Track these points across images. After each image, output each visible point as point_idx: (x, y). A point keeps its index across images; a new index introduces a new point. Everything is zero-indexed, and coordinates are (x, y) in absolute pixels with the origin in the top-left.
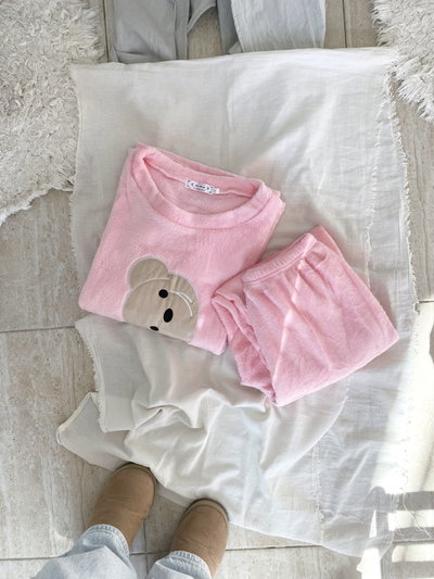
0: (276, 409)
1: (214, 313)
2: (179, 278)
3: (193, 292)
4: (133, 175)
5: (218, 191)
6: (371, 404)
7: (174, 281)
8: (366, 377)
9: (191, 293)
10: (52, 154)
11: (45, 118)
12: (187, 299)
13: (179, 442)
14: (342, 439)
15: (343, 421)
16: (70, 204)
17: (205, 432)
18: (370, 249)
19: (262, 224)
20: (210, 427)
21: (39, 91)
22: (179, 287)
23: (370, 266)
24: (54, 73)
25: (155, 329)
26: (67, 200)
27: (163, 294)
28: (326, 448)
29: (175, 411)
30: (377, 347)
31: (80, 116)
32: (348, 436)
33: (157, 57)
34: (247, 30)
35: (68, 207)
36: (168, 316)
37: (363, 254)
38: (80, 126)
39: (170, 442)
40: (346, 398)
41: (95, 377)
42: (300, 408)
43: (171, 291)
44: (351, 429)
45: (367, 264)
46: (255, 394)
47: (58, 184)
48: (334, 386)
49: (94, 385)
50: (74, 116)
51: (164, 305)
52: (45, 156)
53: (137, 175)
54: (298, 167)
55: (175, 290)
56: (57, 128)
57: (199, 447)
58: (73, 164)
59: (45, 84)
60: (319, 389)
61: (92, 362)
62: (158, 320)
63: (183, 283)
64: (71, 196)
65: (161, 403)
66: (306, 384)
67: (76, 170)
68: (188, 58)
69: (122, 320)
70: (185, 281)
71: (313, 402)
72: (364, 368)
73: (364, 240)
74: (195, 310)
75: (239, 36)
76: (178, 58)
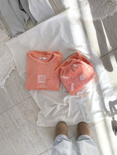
10: (9, 63)
11: (4, 56)
24: (2, 46)
31: (11, 52)
34: (38, 19)
38: (12, 54)
47: (13, 68)
52: (8, 64)
56: (8, 57)
58: (14, 63)
64: (17, 70)
68: (28, 30)
75: (37, 21)
76: (26, 31)
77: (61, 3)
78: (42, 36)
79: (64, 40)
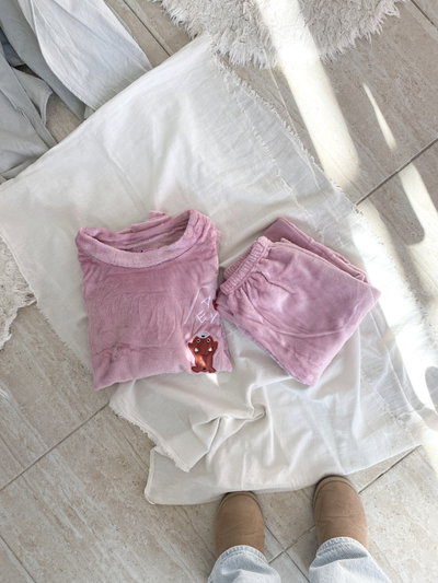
33: (33, 158)
47: (21, 302)
58: (22, 280)
77: (168, 15)
78: (114, 159)
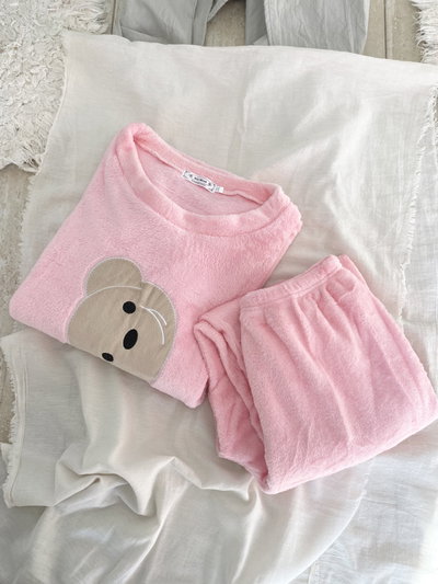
0: (264, 496)
1: (194, 346)
2: (154, 289)
3: (171, 311)
4: (116, 153)
5: (221, 190)
6: (396, 506)
7: (147, 293)
8: (394, 466)
9: (168, 312)
10: (20, 125)
11: (21, 84)
12: (161, 320)
13: (114, 533)
14: (354, 556)
15: (356, 528)
16: (29, 187)
17: (158, 523)
18: (406, 293)
19: (273, 238)
20: (165, 515)
21: (20, 54)
22: (152, 302)
23: (404, 315)
24: (43, 40)
25: (108, 357)
26: (27, 182)
27: (129, 308)
28: (330, 569)
29: (118, 484)
30: (414, 420)
31: (64, 88)
32: (362, 554)
34: (277, 22)
35: (26, 191)
36: (131, 339)
37: (396, 297)
38: (61, 100)
39: (103, 534)
40: (364, 493)
41: (13, 421)
42: (299, 501)
43: (140, 306)
44: (367, 543)
45: (400, 312)
46: (237, 471)
48: (348, 473)
49: (8, 432)
50: (58, 89)
51: (128, 323)
52: (11, 128)
53: (121, 152)
54: (323, 181)
55: (147, 305)
56: (33, 98)
57: (144, 546)
59: (30, 49)
60: (330, 472)
61: (14, 398)
62: (115, 344)
63: (159, 298)
64: (32, 179)
65: (98, 469)
66: (313, 462)
67: (47, 150)
68: (205, 45)
69: (64, 339)
70: (162, 295)
71: (318, 494)
72: (392, 451)
73: (399, 279)
74: (170, 335)
75: (269, 28)
76: (192, 43)
79: (339, 181)
